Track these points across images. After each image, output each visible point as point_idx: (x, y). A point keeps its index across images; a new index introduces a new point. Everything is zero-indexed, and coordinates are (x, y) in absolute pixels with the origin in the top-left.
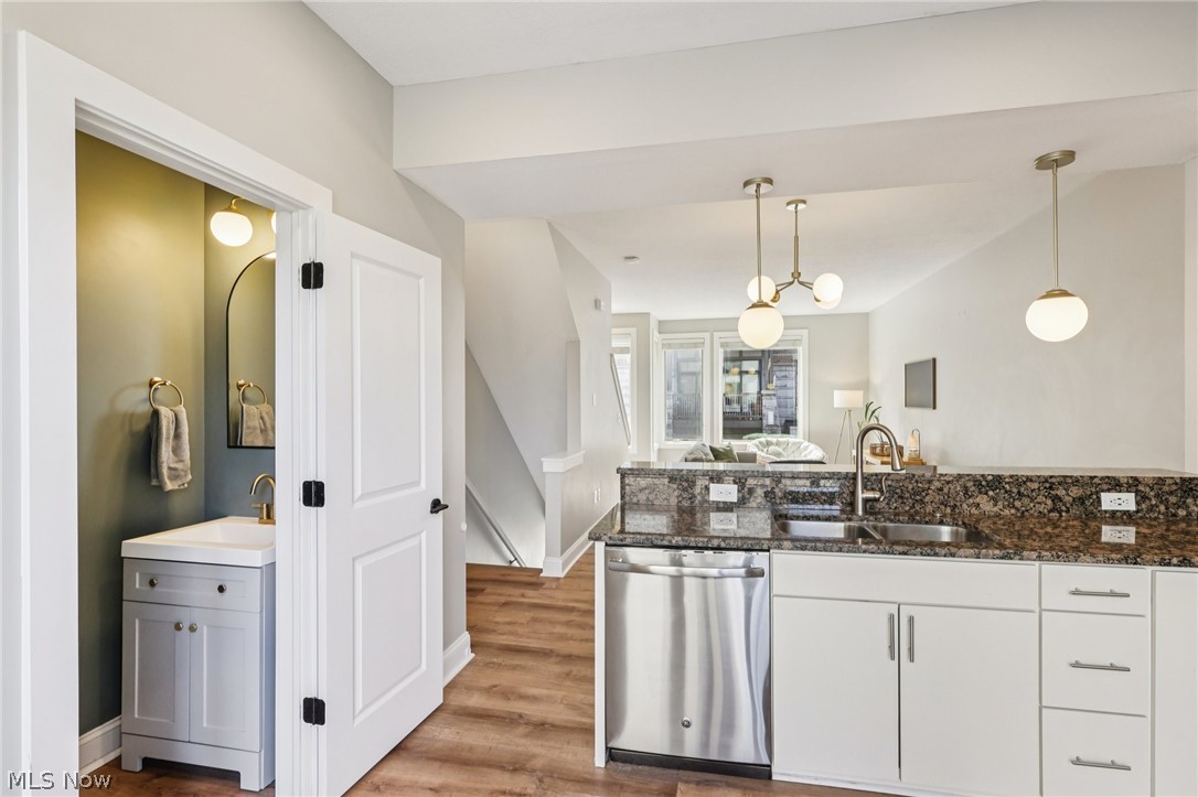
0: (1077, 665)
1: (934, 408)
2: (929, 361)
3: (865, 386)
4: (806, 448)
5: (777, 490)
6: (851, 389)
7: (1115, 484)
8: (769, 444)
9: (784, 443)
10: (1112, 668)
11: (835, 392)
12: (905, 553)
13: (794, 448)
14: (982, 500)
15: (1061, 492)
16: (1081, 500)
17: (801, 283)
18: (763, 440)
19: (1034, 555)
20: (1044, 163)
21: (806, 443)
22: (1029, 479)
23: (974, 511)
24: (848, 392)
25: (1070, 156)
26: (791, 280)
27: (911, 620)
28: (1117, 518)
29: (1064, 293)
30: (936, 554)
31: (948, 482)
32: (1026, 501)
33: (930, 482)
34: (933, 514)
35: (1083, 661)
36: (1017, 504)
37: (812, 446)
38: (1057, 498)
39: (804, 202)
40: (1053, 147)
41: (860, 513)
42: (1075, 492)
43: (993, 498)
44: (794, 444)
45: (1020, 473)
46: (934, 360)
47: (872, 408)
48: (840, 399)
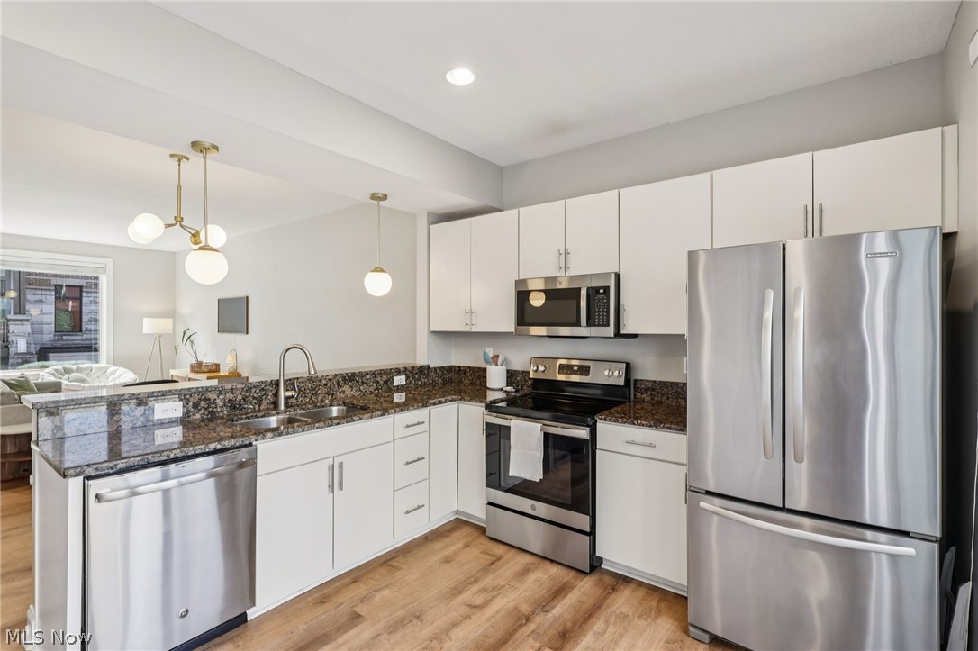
0: (408, 463)
1: (247, 333)
2: (243, 298)
3: (172, 314)
4: (114, 373)
5: (218, 401)
6: (161, 317)
7: (398, 372)
8: (67, 371)
9: (88, 368)
10: (419, 459)
11: (145, 319)
12: (338, 424)
13: (99, 374)
14: (346, 388)
15: (379, 379)
16: (386, 382)
17: (182, 226)
18: (59, 367)
19: (393, 411)
20: (374, 197)
21: (114, 368)
22: (367, 373)
23: (342, 396)
24: (158, 319)
25: (385, 197)
26: (174, 222)
27: (341, 465)
28: (400, 389)
29: (382, 271)
30: (353, 421)
31: (330, 380)
32: (365, 385)
33: (320, 381)
34: (323, 401)
35: (409, 461)
36: (362, 388)
37: (121, 370)
38: (377, 383)
39: (187, 159)
40: (380, 191)
41: (282, 407)
42: (385, 378)
43: (351, 387)
44: (99, 369)
45: (362, 370)
46: (247, 298)
47: (188, 334)
48: (149, 326)
